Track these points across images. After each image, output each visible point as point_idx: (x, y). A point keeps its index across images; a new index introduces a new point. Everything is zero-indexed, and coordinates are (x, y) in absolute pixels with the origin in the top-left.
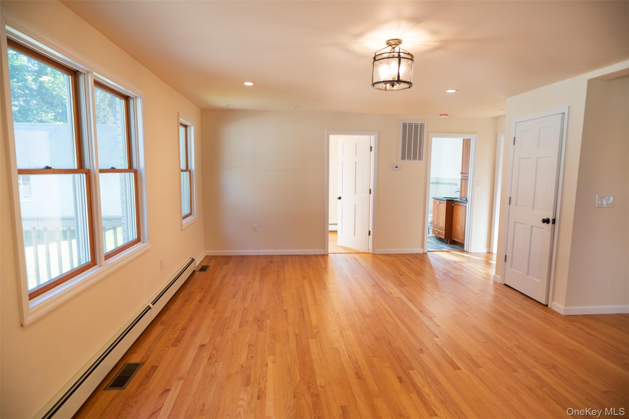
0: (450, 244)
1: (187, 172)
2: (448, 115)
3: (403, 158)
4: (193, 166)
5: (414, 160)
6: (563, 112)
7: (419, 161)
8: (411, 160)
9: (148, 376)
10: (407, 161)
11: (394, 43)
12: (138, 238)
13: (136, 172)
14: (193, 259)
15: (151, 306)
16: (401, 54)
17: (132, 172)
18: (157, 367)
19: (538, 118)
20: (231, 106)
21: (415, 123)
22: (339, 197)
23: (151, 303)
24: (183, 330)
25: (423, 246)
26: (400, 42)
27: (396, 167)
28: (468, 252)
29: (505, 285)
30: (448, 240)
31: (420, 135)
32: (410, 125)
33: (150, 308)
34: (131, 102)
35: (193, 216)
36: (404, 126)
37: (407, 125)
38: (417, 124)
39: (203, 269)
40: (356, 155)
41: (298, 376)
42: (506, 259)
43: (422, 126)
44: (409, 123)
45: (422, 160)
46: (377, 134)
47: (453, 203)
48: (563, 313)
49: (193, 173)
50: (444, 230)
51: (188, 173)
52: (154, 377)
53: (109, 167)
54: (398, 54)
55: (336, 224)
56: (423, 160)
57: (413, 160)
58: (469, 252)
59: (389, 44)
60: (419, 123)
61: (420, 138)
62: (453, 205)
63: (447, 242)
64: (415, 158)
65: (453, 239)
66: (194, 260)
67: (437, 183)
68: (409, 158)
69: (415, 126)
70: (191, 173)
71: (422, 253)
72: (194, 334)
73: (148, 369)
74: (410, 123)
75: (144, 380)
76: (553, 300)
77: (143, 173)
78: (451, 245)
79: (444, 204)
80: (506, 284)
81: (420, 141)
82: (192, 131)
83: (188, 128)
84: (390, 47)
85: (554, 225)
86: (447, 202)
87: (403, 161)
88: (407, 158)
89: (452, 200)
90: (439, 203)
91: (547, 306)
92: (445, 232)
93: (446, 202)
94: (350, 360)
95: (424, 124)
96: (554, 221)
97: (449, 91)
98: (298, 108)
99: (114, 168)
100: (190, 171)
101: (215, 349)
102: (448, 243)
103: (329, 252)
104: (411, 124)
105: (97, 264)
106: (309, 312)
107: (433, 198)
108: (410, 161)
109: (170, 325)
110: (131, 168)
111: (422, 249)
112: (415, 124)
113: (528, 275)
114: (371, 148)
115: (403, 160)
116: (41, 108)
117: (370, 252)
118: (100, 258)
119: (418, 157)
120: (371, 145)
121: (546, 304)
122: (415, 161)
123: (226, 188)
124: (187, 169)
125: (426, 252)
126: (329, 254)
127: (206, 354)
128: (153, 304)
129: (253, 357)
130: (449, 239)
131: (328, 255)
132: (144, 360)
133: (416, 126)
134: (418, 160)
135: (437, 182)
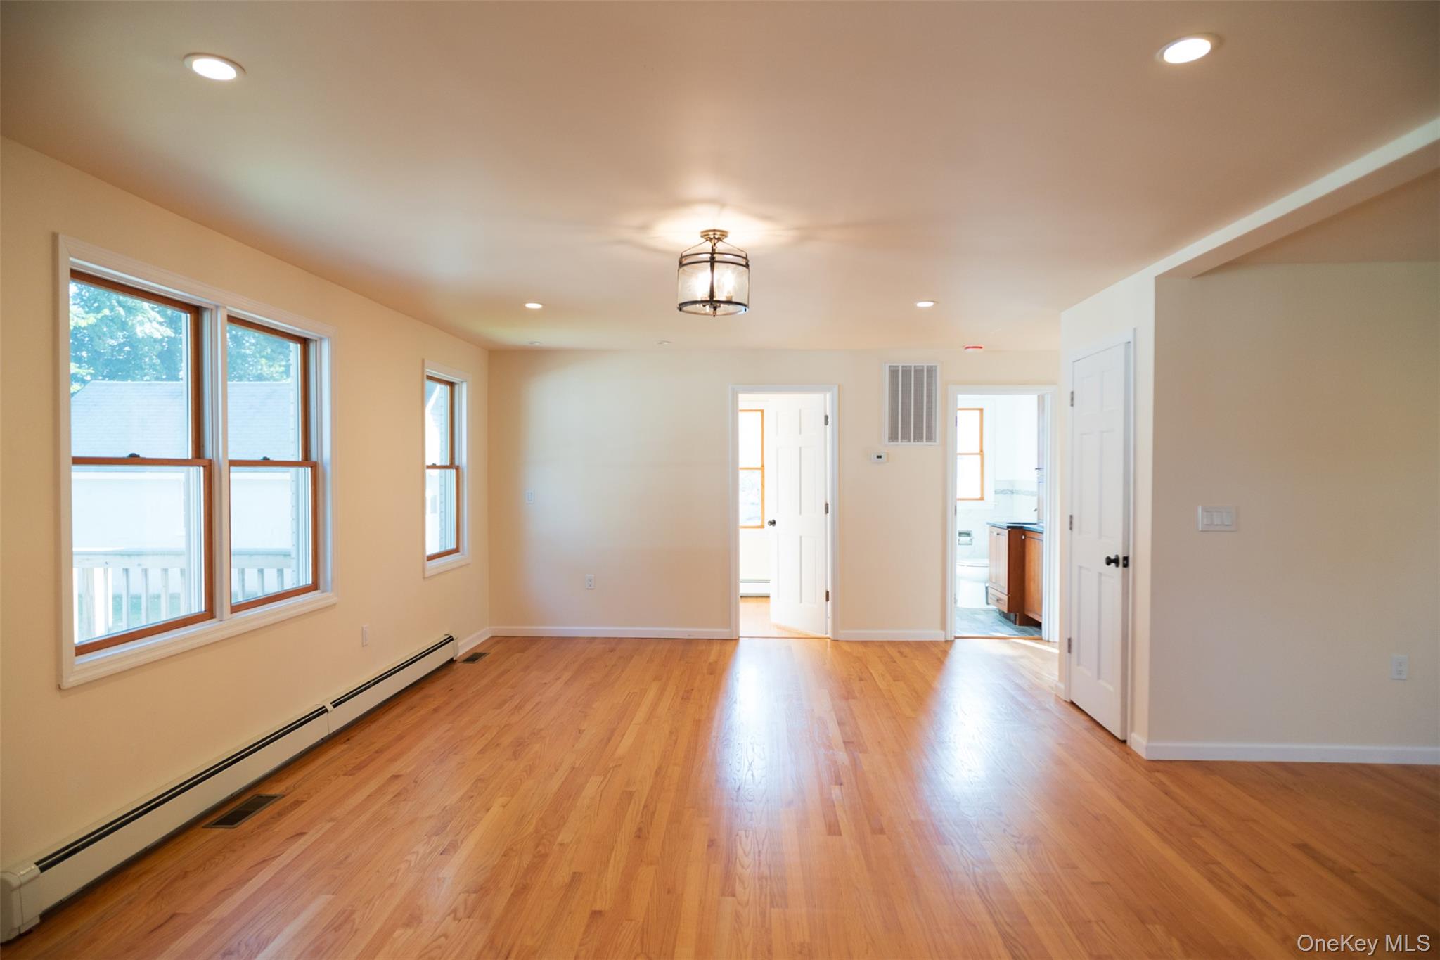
0: (1020, 624)
1: (452, 470)
2: (981, 348)
3: (893, 437)
4: (463, 458)
5: (918, 441)
6: (1128, 341)
7: (929, 443)
8: (909, 441)
9: (281, 814)
10: (903, 444)
11: (715, 236)
12: (313, 583)
13: (314, 467)
14: (451, 637)
15: (330, 707)
16: (715, 255)
17: (307, 467)
18: (303, 802)
19: (1097, 353)
20: (537, 344)
21: (915, 366)
22: (771, 520)
23: (331, 703)
24: (377, 752)
25: (944, 626)
26: (723, 235)
27: (879, 457)
28: (1048, 641)
29: (1072, 703)
30: (1016, 615)
31: (929, 390)
32: (906, 371)
33: (326, 711)
34: (312, 347)
35: (462, 555)
36: (894, 372)
37: (898, 371)
38: (921, 368)
39: (473, 658)
40: (800, 433)
41: (532, 827)
42: (1070, 646)
43: (931, 371)
44: (903, 367)
45: (935, 442)
46: (836, 389)
47: (1024, 534)
48: (1143, 754)
49: (463, 473)
50: (1006, 593)
51: (454, 471)
52: (289, 815)
53: (259, 457)
54: (710, 255)
55: (768, 581)
56: (937, 441)
57: (914, 441)
58: (1051, 640)
59: (705, 235)
60: (925, 365)
61: (929, 396)
62: (1023, 537)
63: (1015, 620)
64: (918, 438)
65: (1026, 613)
66: (452, 640)
67: (1012, 492)
68: (906, 437)
69: (915, 371)
70: (461, 471)
71: (943, 640)
72: (393, 760)
73: (287, 805)
74: (906, 367)
75: (273, 818)
76: (1132, 730)
77: (328, 469)
78: (1021, 627)
79: (1004, 537)
80: (1074, 702)
81: (928, 402)
82: (463, 392)
83: (457, 388)
84: (708, 242)
85: (1125, 569)
86: (1009, 531)
87: (892, 443)
88: (902, 438)
89: (1022, 527)
90: (998, 534)
91: (1124, 742)
92: (1009, 598)
93: (1007, 531)
94: (643, 810)
95: (936, 366)
96: (1125, 562)
97: (921, 305)
98: (666, 343)
99: (268, 459)
100: (457, 469)
101: (415, 782)
102: (1018, 622)
103: (741, 635)
104: (908, 368)
105: (215, 617)
106: (624, 735)
107: (988, 523)
108: (908, 443)
109: (360, 744)
110: (307, 459)
111: (943, 632)
112: (917, 368)
113: (1099, 678)
114: (826, 417)
115: (893, 441)
116: (260, 352)
117: (828, 636)
118: (223, 607)
119: (927, 435)
120: (825, 412)
121: (1124, 739)
122: (919, 443)
123: (532, 502)
124: (452, 465)
125: (953, 639)
126: (741, 639)
127: (395, 787)
128: (335, 706)
129: (472, 797)
130: (1018, 612)
131: (737, 640)
132: (288, 791)
133: (919, 372)
134: (927, 441)
135: (1011, 489)
